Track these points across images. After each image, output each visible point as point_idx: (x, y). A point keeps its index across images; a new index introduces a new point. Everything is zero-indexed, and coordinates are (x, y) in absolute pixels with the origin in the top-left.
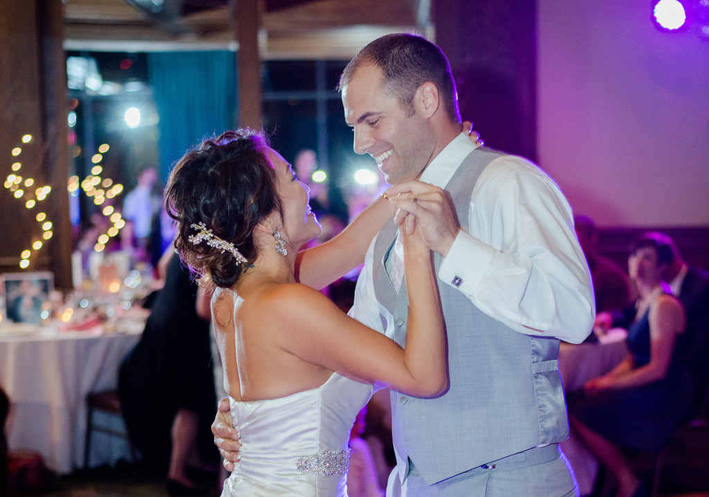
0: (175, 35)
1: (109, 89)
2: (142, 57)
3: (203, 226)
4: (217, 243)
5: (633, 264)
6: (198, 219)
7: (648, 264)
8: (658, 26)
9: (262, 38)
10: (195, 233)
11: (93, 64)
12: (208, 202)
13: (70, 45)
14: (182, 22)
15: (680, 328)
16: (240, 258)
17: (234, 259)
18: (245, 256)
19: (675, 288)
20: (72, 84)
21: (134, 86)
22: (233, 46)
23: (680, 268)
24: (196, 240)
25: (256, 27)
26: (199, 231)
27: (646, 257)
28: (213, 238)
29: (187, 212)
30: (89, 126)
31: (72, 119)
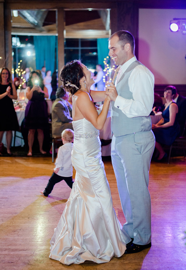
0: (41, 31)
1: (23, 46)
2: (32, 37)
3: (68, 82)
4: (71, 85)
5: (165, 94)
6: (67, 80)
7: (169, 94)
8: (171, 31)
9: (65, 32)
10: (67, 83)
11: (18, 39)
12: (69, 76)
13: (13, 33)
14: (43, 28)
15: (177, 112)
16: (77, 88)
17: (76, 88)
18: (78, 87)
19: (175, 100)
20: (13, 44)
21: (29, 45)
22: (57, 35)
23: (177, 96)
24: (67, 85)
25: (63, 29)
26: (68, 83)
27: (169, 92)
28: (71, 84)
29: (64, 79)
30: (17, 55)
31: (13, 54)
